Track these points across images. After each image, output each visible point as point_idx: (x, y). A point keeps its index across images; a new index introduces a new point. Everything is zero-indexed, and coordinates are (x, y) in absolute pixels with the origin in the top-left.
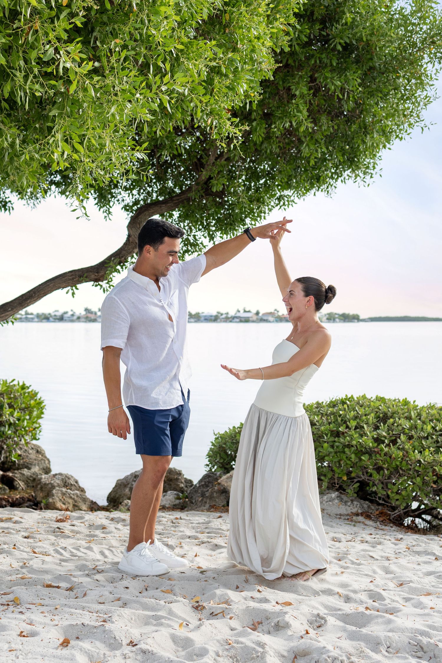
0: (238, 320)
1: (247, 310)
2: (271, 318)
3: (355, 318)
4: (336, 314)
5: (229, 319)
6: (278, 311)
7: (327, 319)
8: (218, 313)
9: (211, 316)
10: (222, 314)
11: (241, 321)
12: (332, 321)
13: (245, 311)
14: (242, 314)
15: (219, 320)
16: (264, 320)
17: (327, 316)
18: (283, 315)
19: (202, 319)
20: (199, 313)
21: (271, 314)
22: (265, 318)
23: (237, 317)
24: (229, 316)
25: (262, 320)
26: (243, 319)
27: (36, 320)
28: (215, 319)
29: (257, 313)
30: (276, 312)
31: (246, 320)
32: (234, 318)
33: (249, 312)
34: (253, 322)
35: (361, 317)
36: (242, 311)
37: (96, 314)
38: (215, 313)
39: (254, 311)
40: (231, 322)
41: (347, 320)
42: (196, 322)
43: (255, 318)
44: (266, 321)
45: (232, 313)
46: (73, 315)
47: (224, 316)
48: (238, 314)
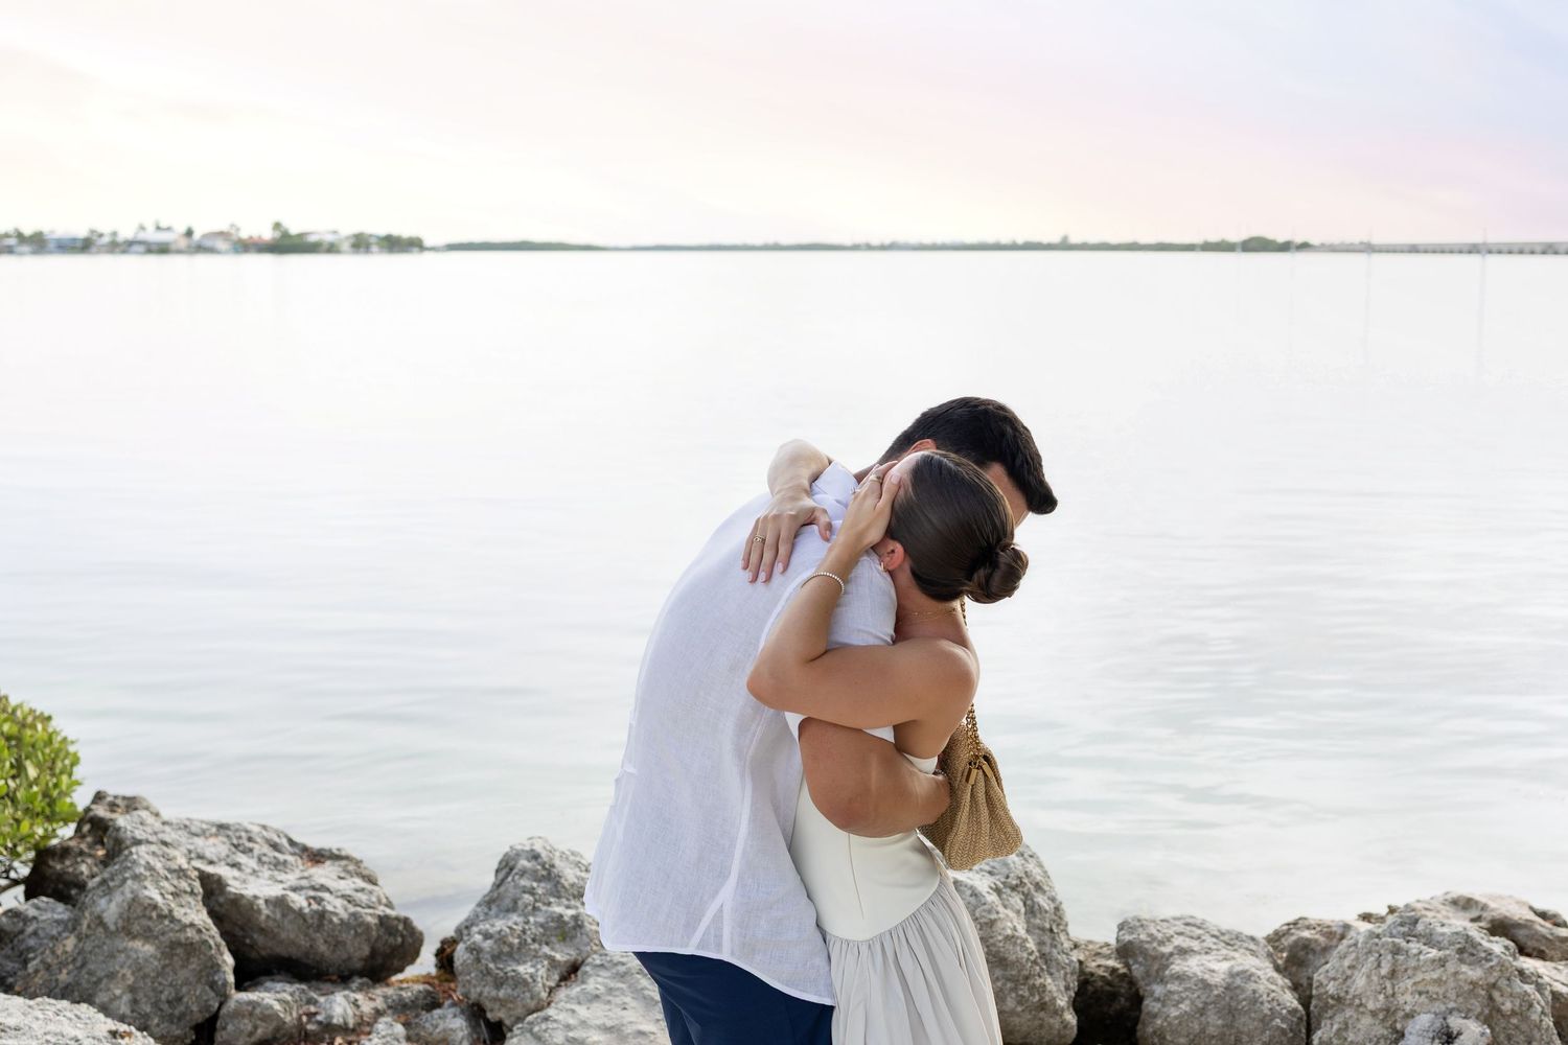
0: (141, 248)
1: (163, 225)
2: (221, 245)
3: (413, 245)
4: (371, 236)
5: (119, 247)
6: (238, 230)
7: (352, 246)
8: (93, 232)
9: (75, 240)
10: (101, 235)
11: (149, 252)
12: (363, 251)
13: (158, 228)
14: (152, 236)
15: (94, 249)
16: (206, 249)
17: (352, 241)
18: (251, 236)
19: (52, 246)
20: (41, 233)
21: (222, 234)
22: (208, 243)
23: (140, 243)
24: (120, 239)
25: (200, 249)
26: (153, 247)
28: (85, 246)
29: (189, 233)
30: (233, 231)
31: (163, 249)
32: (130, 243)
33: (169, 229)
34: (179, 252)
35: (428, 243)
36: (151, 228)
38: (82, 234)
39: (182, 229)
40: (124, 252)
41: (395, 249)
42: (34, 253)
43: (183, 243)
44: (211, 250)
45: (126, 233)
47: (106, 240)
48: (142, 236)
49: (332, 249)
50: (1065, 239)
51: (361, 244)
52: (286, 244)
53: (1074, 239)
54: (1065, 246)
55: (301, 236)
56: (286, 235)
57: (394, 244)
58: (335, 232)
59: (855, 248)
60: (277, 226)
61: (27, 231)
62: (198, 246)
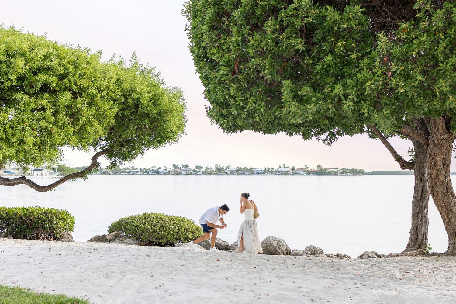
0: (279, 174)
2: (302, 172)
4: (347, 169)
5: (273, 173)
6: (308, 167)
7: (341, 173)
8: (266, 168)
9: (261, 170)
10: (269, 169)
11: (282, 174)
12: (344, 175)
13: (285, 167)
14: (282, 169)
15: (266, 174)
16: (298, 173)
17: (341, 171)
18: (311, 170)
19: (255, 172)
20: (252, 168)
21: (302, 169)
23: (278, 171)
24: (274, 170)
25: (296, 174)
26: (283, 173)
27: (139, 173)
28: (263, 172)
29: (293, 169)
30: (306, 168)
31: (285, 174)
32: (277, 172)
33: (288, 167)
34: (290, 175)
35: (365, 172)
36: (282, 167)
37: (181, 169)
38: (263, 168)
39: (291, 167)
40: (274, 174)
41: (355, 174)
42: (250, 175)
43: (291, 172)
44: (299, 174)
45: (276, 168)
46: (165, 170)
47: (270, 170)
48: (280, 169)
49: (335, 174)
51: (344, 172)
52: (321, 172)
55: (326, 169)
56: (322, 169)
57: (355, 172)
58: (336, 168)
60: (319, 166)
61: (249, 168)
62: (295, 172)
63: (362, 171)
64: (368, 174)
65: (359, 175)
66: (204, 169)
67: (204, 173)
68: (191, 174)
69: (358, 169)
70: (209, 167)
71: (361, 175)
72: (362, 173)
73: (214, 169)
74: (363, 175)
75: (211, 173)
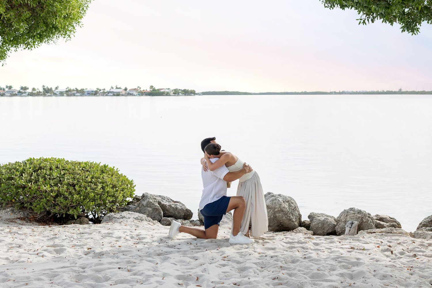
0: (112, 94)
1: (118, 87)
2: (135, 93)
4: (180, 90)
5: (105, 94)
6: (140, 88)
7: (174, 93)
8: (97, 89)
9: (93, 91)
10: (100, 90)
11: (114, 95)
12: (177, 95)
13: (117, 88)
14: (115, 90)
15: (98, 94)
16: (131, 94)
18: (144, 90)
19: (86, 93)
20: (83, 89)
21: (135, 90)
23: (110, 92)
24: (106, 91)
25: (129, 94)
26: (115, 94)
28: (95, 93)
29: (126, 89)
30: (138, 88)
31: (118, 94)
32: (109, 92)
33: (120, 88)
34: (123, 95)
35: (196, 92)
36: (115, 88)
37: (4, 90)
38: (95, 89)
39: (123, 88)
40: (107, 95)
41: (187, 94)
42: (81, 95)
43: (124, 93)
45: (108, 89)
47: (102, 91)
48: (112, 90)
49: (168, 94)
50: (400, 90)
51: (176, 92)
52: (154, 93)
53: (404, 90)
54: (400, 92)
55: (158, 90)
56: (154, 90)
57: (186, 93)
58: (169, 89)
59: (331, 93)
60: (152, 87)
61: (79, 89)
62: (128, 93)
63: (193, 92)
64: (198, 94)
65: (191, 95)
66: (30, 90)
67: (31, 94)
68: (15, 95)
69: (190, 90)
70: (36, 88)
71: (192, 95)
72: (193, 93)
73: (41, 90)
74: (194, 95)
75: (38, 94)
